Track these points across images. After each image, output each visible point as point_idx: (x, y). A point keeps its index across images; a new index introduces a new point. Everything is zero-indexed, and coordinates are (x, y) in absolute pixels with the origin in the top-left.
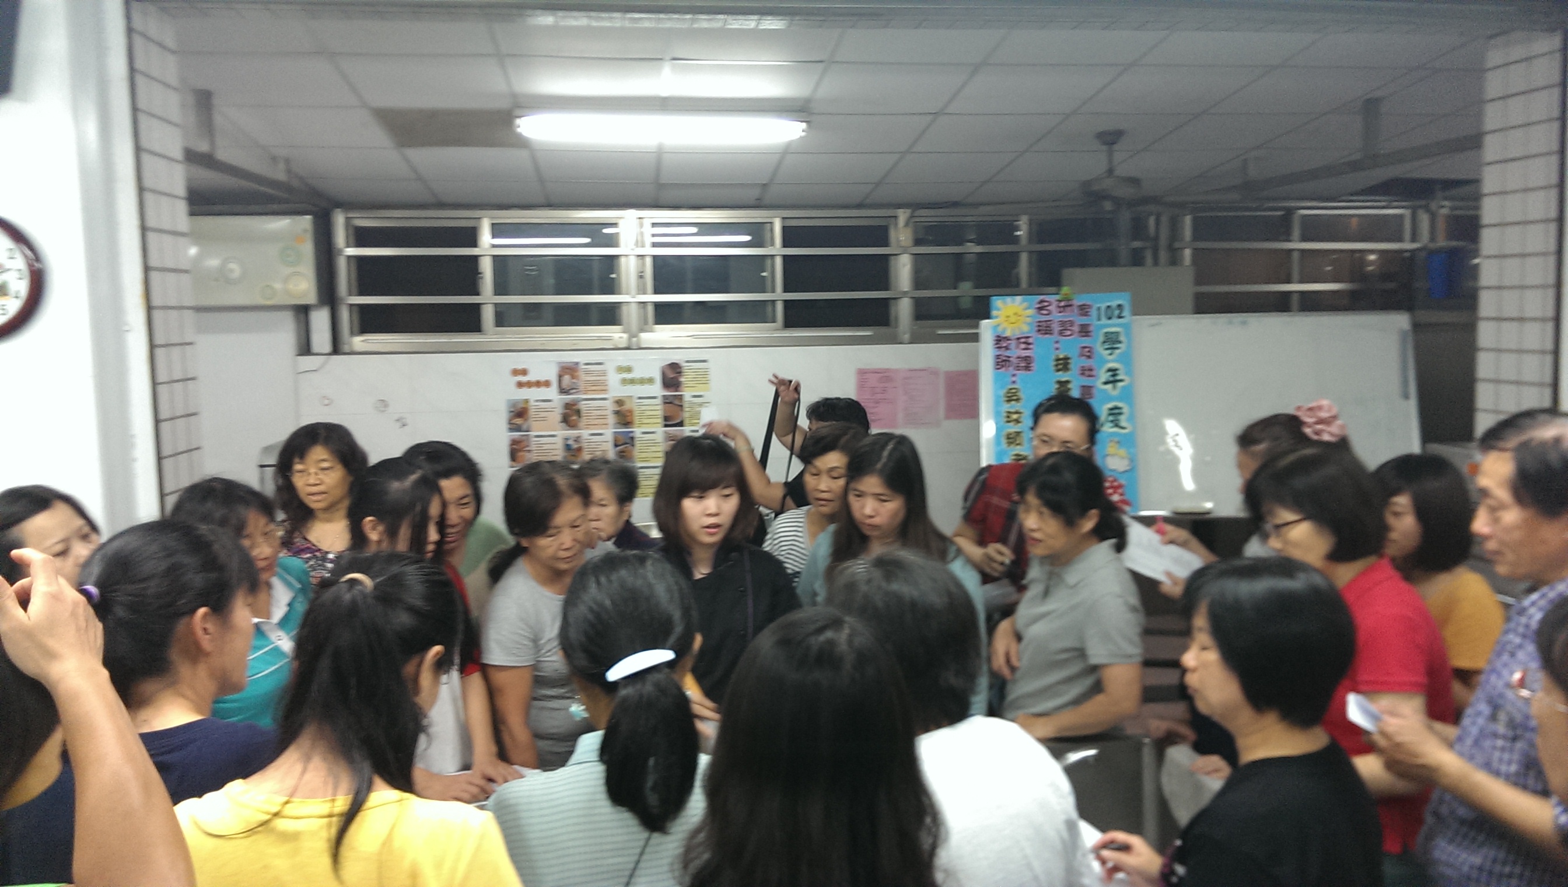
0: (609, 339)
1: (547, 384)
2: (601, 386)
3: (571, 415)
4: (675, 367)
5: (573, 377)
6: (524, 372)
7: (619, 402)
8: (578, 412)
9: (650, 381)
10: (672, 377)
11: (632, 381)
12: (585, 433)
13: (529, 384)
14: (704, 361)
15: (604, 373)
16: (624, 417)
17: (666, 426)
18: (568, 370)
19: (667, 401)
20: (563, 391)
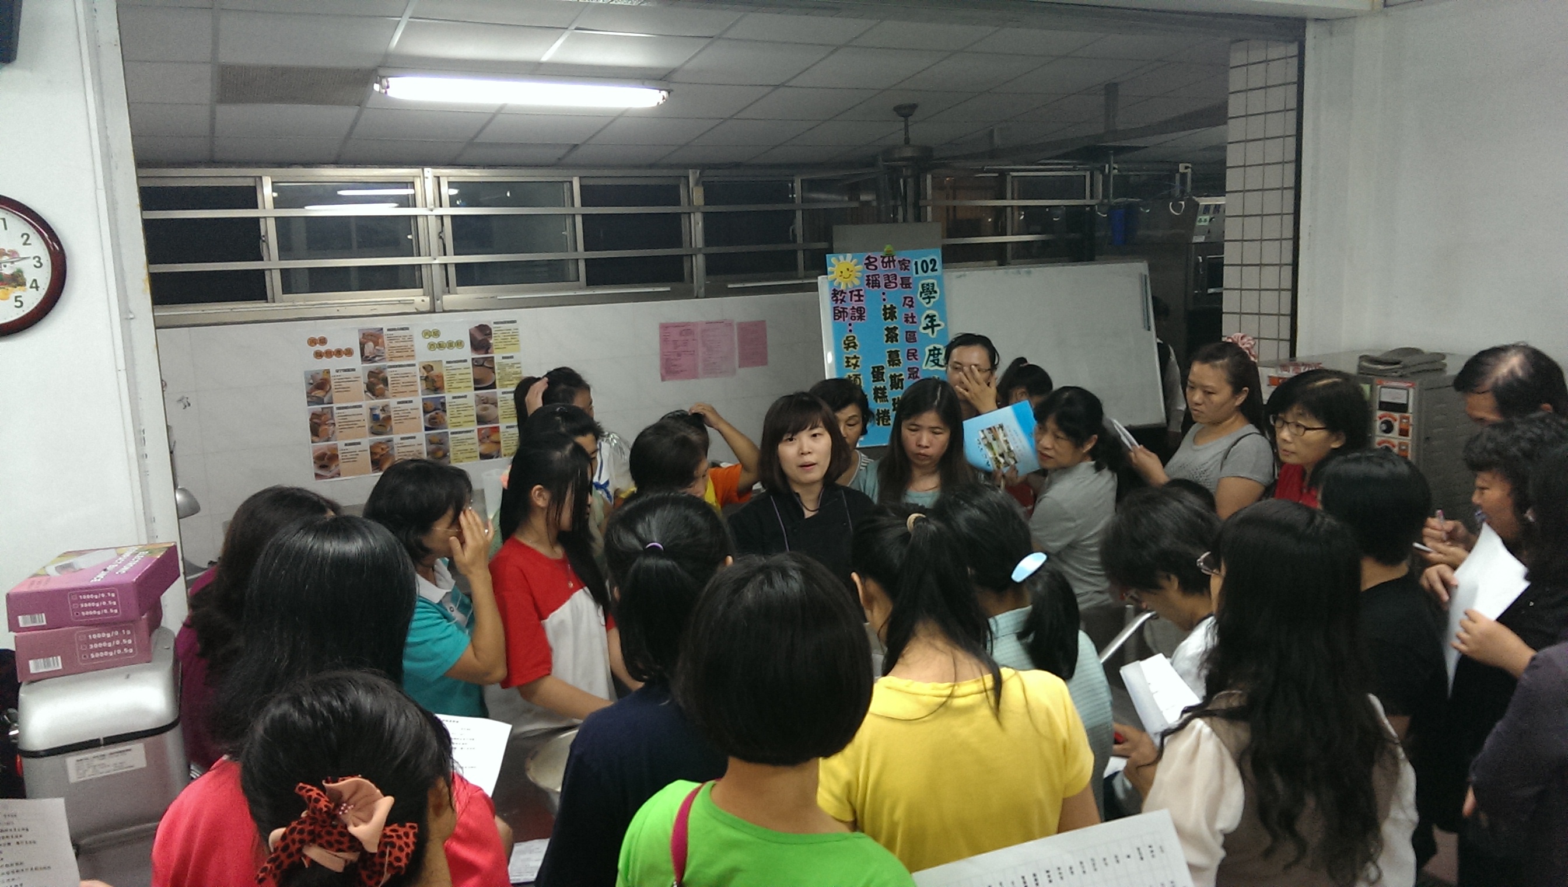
0: (412, 303)
1: (349, 352)
2: (408, 352)
3: (376, 384)
4: (484, 330)
5: (376, 344)
6: (323, 341)
7: (428, 368)
8: (385, 381)
9: (460, 344)
10: (481, 339)
11: (440, 346)
12: (392, 402)
13: (329, 354)
14: (514, 322)
15: (411, 339)
16: (433, 382)
17: (476, 389)
18: (371, 337)
19: (477, 364)
20: (365, 358)
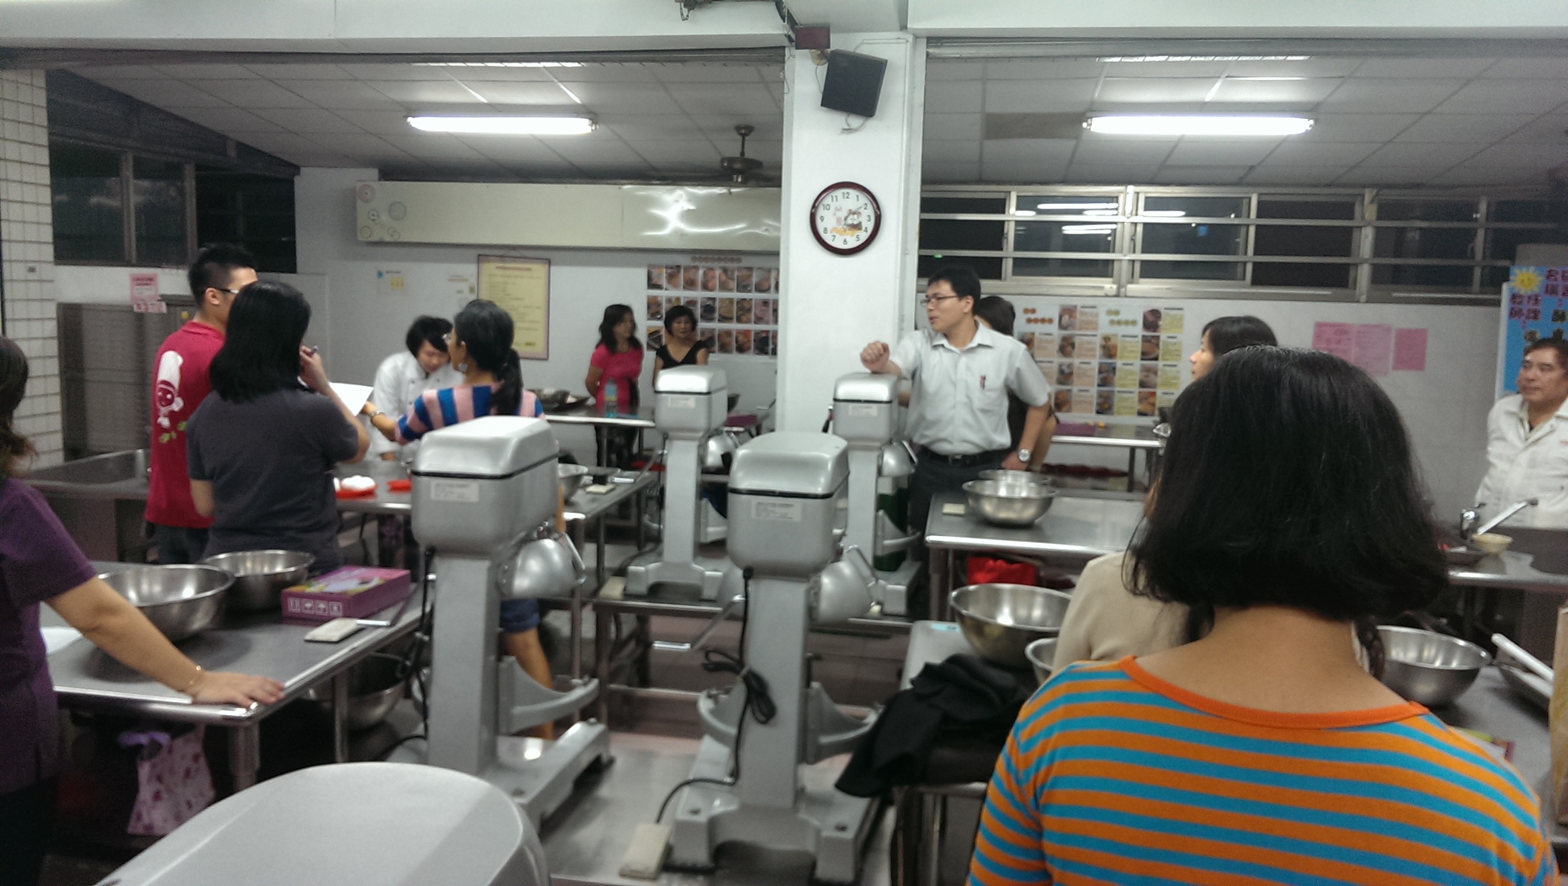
0: (1102, 288)
1: (1050, 321)
2: (1093, 325)
3: (1066, 347)
4: (1155, 313)
5: (1071, 316)
6: (1033, 311)
7: (1107, 339)
8: (1073, 345)
9: (1134, 323)
10: (1152, 320)
11: (1119, 323)
12: (1076, 361)
13: (1036, 321)
14: (1181, 309)
15: (1097, 315)
16: (1109, 350)
17: (1142, 359)
18: (1068, 311)
19: (1145, 339)
20: (1061, 326)
